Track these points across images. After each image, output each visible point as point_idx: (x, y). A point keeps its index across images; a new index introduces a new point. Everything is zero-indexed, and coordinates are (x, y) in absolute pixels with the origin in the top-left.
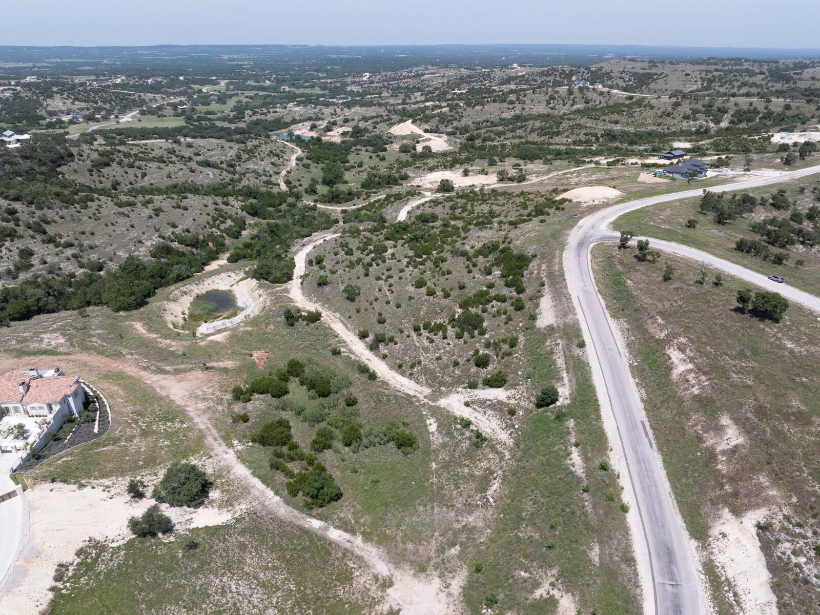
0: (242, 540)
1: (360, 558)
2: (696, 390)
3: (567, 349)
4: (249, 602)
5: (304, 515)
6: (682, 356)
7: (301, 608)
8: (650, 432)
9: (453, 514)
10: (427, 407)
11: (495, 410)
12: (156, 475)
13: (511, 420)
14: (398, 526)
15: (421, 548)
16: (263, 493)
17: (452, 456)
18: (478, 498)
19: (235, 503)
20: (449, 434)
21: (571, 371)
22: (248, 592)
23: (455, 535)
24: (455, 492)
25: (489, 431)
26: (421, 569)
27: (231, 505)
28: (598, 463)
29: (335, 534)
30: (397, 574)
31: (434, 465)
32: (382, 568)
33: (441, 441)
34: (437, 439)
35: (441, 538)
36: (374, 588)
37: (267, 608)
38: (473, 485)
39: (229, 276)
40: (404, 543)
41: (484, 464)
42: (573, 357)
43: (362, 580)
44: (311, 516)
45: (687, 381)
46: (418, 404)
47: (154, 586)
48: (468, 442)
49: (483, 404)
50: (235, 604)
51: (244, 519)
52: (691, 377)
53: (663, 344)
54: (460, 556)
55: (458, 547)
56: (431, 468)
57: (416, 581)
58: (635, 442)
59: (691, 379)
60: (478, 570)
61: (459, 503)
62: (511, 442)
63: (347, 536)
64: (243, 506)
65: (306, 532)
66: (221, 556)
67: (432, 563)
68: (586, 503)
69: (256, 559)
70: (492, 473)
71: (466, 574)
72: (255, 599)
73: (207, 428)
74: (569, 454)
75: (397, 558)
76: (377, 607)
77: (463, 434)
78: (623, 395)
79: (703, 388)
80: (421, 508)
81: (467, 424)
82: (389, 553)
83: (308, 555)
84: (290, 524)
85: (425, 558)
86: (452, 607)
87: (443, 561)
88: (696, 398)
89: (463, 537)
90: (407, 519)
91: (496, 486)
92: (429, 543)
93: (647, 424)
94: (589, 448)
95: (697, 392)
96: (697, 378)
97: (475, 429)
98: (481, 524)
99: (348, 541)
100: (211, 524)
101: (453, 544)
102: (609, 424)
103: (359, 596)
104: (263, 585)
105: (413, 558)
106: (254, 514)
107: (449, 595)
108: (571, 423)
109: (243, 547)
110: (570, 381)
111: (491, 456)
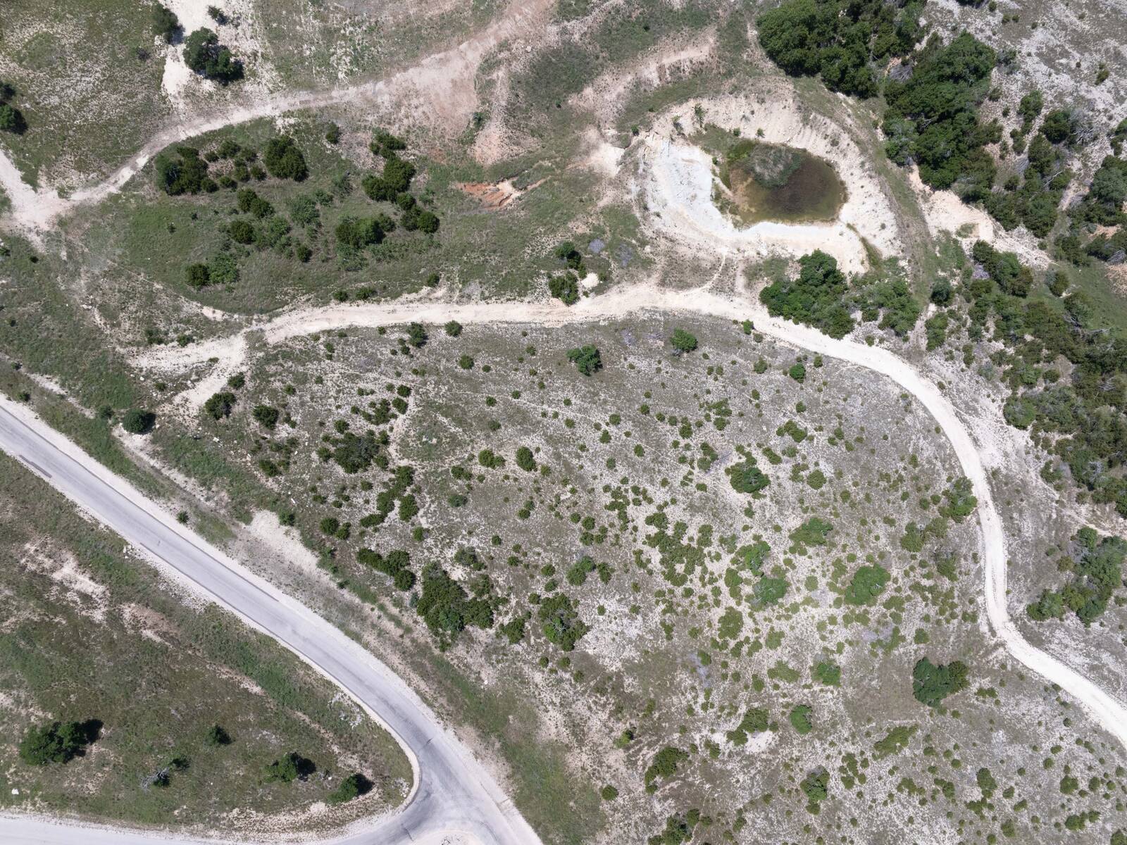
0: (140, 97)
1: (96, 184)
2: (30, 547)
3: (188, 499)
4: (69, 87)
5: (154, 154)
6: (77, 587)
7: (56, 122)
8: (38, 473)
9: (97, 272)
10: (244, 323)
11: (180, 376)
12: (252, 38)
13: (154, 380)
14: (113, 226)
15: (80, 232)
16: (196, 127)
17: (158, 308)
18: (98, 299)
19: (188, 101)
20: (188, 321)
21: (152, 472)
22: (79, 88)
23: (77, 262)
24: (117, 286)
25: (160, 355)
26: (62, 222)
27: (187, 96)
28: (33, 397)
29: (126, 174)
30: (68, 205)
31: (158, 286)
32: (78, 197)
33: (185, 309)
34: (190, 307)
35: (80, 250)
36: (64, 183)
37: (60, 98)
38: (113, 304)
39: (883, 227)
40: (93, 222)
41: (127, 325)
42: (173, 493)
43: (75, 177)
44: (151, 159)
45: (50, 557)
46: (255, 317)
47: (109, 25)
48: (163, 329)
49: (200, 373)
50: (69, 76)
51: (165, 103)
52: (48, 563)
53: (118, 597)
54: (56, 256)
55: (65, 258)
56: (158, 283)
57: (53, 213)
58: (33, 447)
59: (46, 560)
60: (34, 260)
61: (105, 284)
62: (133, 363)
63: (122, 182)
64: (181, 106)
65: (135, 150)
66: (125, 77)
67: (63, 233)
68: (7, 357)
69: (114, 102)
70: (113, 326)
71: (40, 251)
72: (69, 91)
73: (331, 98)
74: (63, 386)
75: (81, 211)
76: (45, 178)
77: (176, 331)
78: (88, 490)
79: (24, 553)
80: (118, 252)
81: (184, 341)
82: (91, 208)
83: (109, 144)
84: (147, 140)
85: (70, 230)
86: (20, 227)
87: (60, 241)
88: (24, 538)
89: (71, 267)
90: (115, 236)
91: (98, 320)
92: (82, 240)
93: (46, 479)
94: (53, 404)
95: (28, 546)
96: (39, 564)
97: (171, 344)
98: (73, 286)
99: (116, 182)
100: (165, 76)
101: (69, 257)
102: (63, 443)
103: (62, 169)
104: (84, 101)
105: (75, 222)
106: (168, 114)
107: (30, 230)
108: (90, 414)
109: (131, 95)
110: (140, 459)
111: (130, 336)
